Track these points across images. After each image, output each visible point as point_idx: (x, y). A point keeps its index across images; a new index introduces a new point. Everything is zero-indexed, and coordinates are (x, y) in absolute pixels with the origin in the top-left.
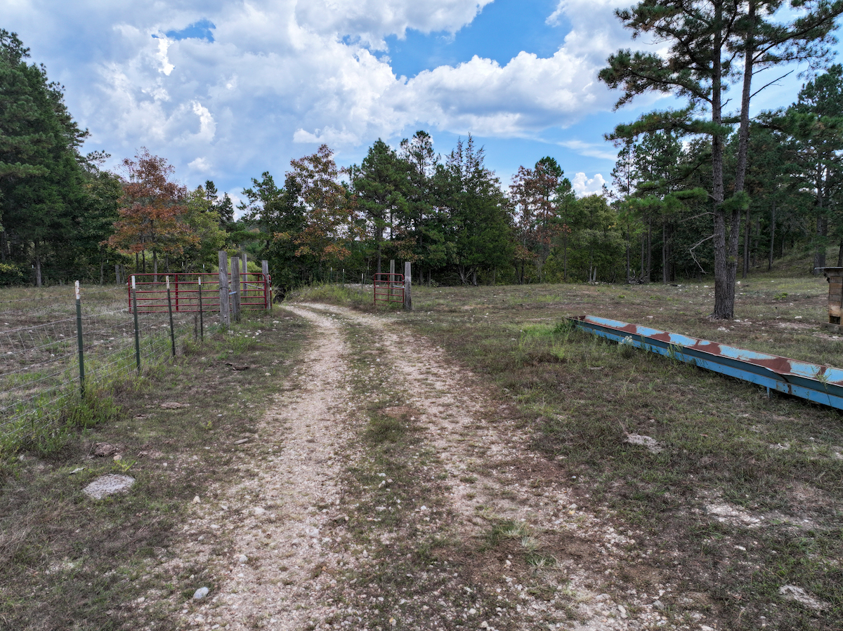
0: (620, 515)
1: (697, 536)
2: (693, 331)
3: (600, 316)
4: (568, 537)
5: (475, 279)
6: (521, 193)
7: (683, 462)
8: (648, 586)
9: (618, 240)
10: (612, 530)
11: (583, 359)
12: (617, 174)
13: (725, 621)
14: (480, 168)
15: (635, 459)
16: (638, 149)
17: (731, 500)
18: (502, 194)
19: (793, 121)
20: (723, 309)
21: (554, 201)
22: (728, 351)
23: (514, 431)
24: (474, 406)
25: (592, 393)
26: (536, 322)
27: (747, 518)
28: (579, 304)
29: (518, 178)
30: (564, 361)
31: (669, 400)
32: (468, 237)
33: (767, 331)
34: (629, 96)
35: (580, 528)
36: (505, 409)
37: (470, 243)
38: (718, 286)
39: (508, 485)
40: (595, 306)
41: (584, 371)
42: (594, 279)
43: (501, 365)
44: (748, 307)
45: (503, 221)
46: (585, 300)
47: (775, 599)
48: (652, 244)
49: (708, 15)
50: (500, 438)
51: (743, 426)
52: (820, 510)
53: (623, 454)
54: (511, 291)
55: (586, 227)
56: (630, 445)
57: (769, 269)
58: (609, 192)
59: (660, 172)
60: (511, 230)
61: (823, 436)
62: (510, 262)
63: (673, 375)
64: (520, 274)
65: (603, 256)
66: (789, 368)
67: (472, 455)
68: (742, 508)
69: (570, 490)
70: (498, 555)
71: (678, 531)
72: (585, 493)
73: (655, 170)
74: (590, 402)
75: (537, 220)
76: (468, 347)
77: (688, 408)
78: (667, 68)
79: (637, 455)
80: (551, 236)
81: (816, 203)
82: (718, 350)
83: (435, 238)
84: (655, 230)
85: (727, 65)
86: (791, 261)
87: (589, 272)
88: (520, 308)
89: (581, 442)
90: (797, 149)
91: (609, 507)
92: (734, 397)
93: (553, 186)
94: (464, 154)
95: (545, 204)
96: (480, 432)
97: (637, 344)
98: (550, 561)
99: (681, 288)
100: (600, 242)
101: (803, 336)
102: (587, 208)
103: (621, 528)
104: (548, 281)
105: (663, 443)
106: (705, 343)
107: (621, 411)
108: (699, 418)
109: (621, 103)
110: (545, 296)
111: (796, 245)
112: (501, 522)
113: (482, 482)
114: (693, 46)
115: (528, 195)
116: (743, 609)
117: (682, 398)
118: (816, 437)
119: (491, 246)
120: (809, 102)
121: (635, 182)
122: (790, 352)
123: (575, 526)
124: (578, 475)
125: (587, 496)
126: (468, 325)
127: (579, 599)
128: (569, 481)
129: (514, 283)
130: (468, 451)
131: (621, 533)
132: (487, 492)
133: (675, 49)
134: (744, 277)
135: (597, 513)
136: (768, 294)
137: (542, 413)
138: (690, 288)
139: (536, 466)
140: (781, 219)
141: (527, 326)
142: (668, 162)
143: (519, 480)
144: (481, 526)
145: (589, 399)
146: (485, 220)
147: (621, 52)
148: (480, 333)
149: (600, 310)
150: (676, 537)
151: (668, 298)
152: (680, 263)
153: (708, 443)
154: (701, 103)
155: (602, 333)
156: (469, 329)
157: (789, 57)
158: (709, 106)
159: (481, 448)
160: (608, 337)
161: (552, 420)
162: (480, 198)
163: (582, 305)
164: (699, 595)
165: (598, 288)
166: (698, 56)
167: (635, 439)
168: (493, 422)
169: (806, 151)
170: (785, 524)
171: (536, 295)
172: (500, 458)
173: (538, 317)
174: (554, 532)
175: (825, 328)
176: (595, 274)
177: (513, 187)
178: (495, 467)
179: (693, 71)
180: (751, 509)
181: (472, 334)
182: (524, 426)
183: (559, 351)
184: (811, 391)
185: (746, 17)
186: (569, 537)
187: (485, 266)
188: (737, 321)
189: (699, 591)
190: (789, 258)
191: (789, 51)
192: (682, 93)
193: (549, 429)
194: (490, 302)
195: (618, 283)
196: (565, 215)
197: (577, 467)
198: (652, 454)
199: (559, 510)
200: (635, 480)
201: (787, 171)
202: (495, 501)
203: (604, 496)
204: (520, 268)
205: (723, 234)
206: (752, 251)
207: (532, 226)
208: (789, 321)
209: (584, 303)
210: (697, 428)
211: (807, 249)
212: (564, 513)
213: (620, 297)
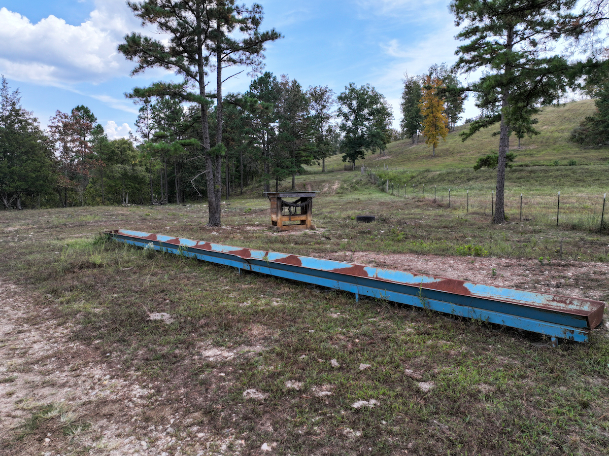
0: (144, 374)
1: (196, 374)
2: (196, 235)
3: (131, 229)
4: (102, 402)
5: (19, 204)
6: (60, 132)
7: (188, 326)
8: (163, 420)
9: (143, 173)
10: (137, 387)
11: (116, 263)
12: (139, 124)
13: (212, 425)
14: (17, 107)
15: (154, 331)
16: (153, 108)
17: (217, 345)
18: (42, 132)
19: (246, 102)
20: (215, 221)
21: (90, 141)
22: (216, 247)
23: (55, 328)
24: (15, 315)
25: (124, 287)
26: (77, 238)
27: (226, 354)
28: (114, 221)
29: (56, 120)
30: (100, 266)
31: (179, 284)
32: (9, 167)
33: (240, 233)
34: (141, 67)
35: (112, 393)
36: (47, 312)
37: (12, 173)
38: (210, 205)
39: (48, 375)
40: (127, 222)
41: (118, 272)
42: (127, 202)
43: (44, 275)
44: (230, 218)
45: (44, 155)
46: (120, 218)
47: (240, 401)
48: (168, 176)
49: (193, 23)
50: (42, 337)
51: (225, 295)
52: (265, 339)
53: (146, 329)
54: (55, 213)
55: (118, 163)
56: (151, 321)
57: (241, 193)
58: (134, 137)
59: (170, 125)
60: (52, 163)
61: (267, 293)
62: (54, 189)
63: (182, 267)
64: (63, 200)
65: (133, 185)
66: (249, 255)
67: (13, 357)
68: (223, 348)
69: (104, 366)
70: (37, 437)
71: (184, 375)
72: (117, 365)
73: (167, 124)
74: (121, 295)
75: (76, 155)
76: (10, 263)
77: (191, 288)
78: (168, 53)
79: (156, 328)
80: (89, 169)
81: (263, 154)
82: (210, 247)
84: (169, 167)
85: (207, 59)
86: (253, 188)
87: (122, 197)
88: (64, 227)
89: (114, 326)
90: (251, 120)
91: (135, 371)
92: (220, 277)
93: (88, 129)
95: (83, 143)
96: (21, 336)
97: (158, 248)
98: (86, 426)
99: (189, 207)
100: (129, 174)
101: (259, 234)
102: (118, 148)
103: (144, 384)
104: (89, 204)
105: (174, 316)
106: (202, 243)
107: (145, 298)
108: (199, 294)
109: (136, 71)
110: (86, 216)
111: (254, 179)
112: (40, 408)
113: (22, 378)
114: (184, 41)
115: (67, 135)
116: (223, 413)
117: (188, 282)
118: (264, 295)
119: (34, 176)
120: (255, 92)
121: (153, 131)
122: (252, 245)
123: (108, 392)
124: (111, 352)
125: (119, 366)
126: (12, 244)
127: (109, 448)
128: (104, 358)
129: (58, 207)
130: (9, 354)
131: (144, 387)
132: (28, 385)
133: (173, 40)
134: (227, 199)
135: (126, 377)
136: (241, 209)
137: (81, 309)
138: (194, 207)
139: (75, 353)
140: (246, 162)
141: (70, 241)
142: (174, 120)
143: (60, 368)
144: (20, 417)
145: (121, 292)
146: (26, 153)
147: (134, 34)
148: (24, 250)
149: (131, 225)
150: (182, 379)
151: (180, 214)
152: (187, 189)
153: (203, 310)
154: (192, 81)
155: (131, 242)
156: (12, 247)
157: (241, 62)
158: (197, 84)
159: (22, 349)
160: (137, 245)
161: (90, 313)
162: (19, 134)
163: (117, 222)
164: (196, 414)
165: (129, 209)
166: (188, 49)
167: (155, 316)
168: (35, 324)
169: (256, 122)
170: (247, 352)
171: (78, 215)
172: (42, 353)
173: (80, 233)
174: (90, 402)
175: (270, 228)
176: (127, 198)
177: (52, 127)
178: (37, 362)
179: (185, 58)
180: (229, 348)
181: (15, 252)
182: (65, 323)
183: (97, 258)
184: (261, 267)
185: (215, 30)
186: (104, 402)
187: (28, 193)
188: (223, 227)
189: (197, 411)
190: (251, 187)
191: (241, 58)
192: (179, 72)
193: (87, 321)
194: (34, 223)
195: (145, 205)
196: (101, 152)
197: (110, 346)
198: (167, 325)
199: (95, 384)
200: (154, 346)
201: (247, 133)
202: (36, 392)
203: (131, 363)
204: (63, 194)
205: (211, 171)
206: (231, 182)
207: (72, 160)
208: (252, 225)
209: (119, 221)
210: (197, 302)
211: (260, 181)
212: (99, 384)
213: (147, 215)
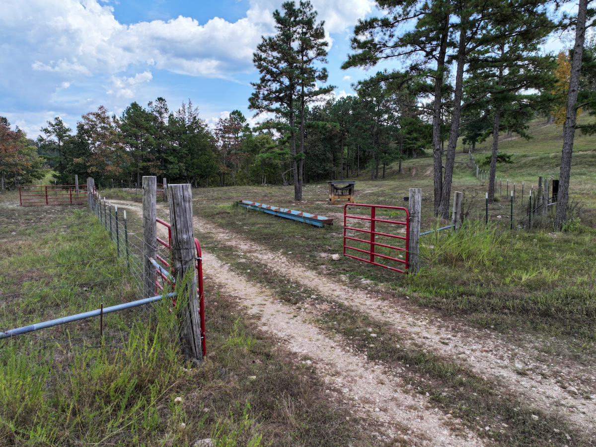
5: (196, 184)
14: (197, 119)
18: (210, 134)
20: (298, 197)
21: (241, 137)
29: (219, 125)
32: (191, 160)
37: (193, 164)
38: (296, 188)
54: (217, 191)
60: (216, 155)
62: (217, 174)
64: (222, 181)
65: (269, 170)
80: (240, 158)
83: (172, 161)
87: (262, 178)
88: (220, 199)
93: (240, 128)
94: (186, 111)
95: (236, 138)
100: (267, 162)
104: (238, 185)
106: (278, 208)
119: (205, 165)
129: (219, 186)
146: (201, 150)
162: (197, 136)
171: (230, 192)
175: (328, 203)
176: (265, 180)
177: (216, 130)
183: (229, 211)
187: (202, 177)
188: (302, 201)
194: (205, 197)
195: (278, 185)
196: (247, 146)
204: (222, 177)
205: (296, 168)
213: (270, 193)
